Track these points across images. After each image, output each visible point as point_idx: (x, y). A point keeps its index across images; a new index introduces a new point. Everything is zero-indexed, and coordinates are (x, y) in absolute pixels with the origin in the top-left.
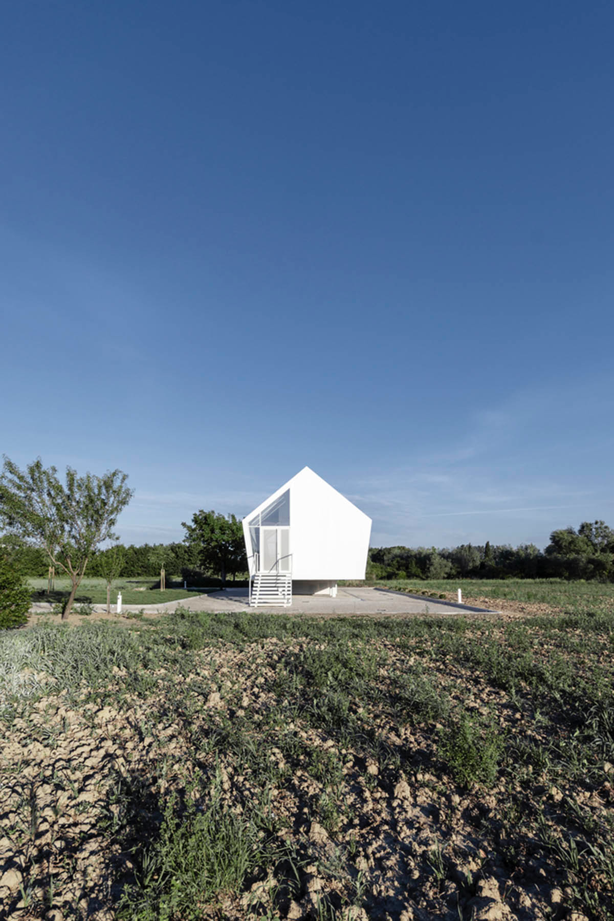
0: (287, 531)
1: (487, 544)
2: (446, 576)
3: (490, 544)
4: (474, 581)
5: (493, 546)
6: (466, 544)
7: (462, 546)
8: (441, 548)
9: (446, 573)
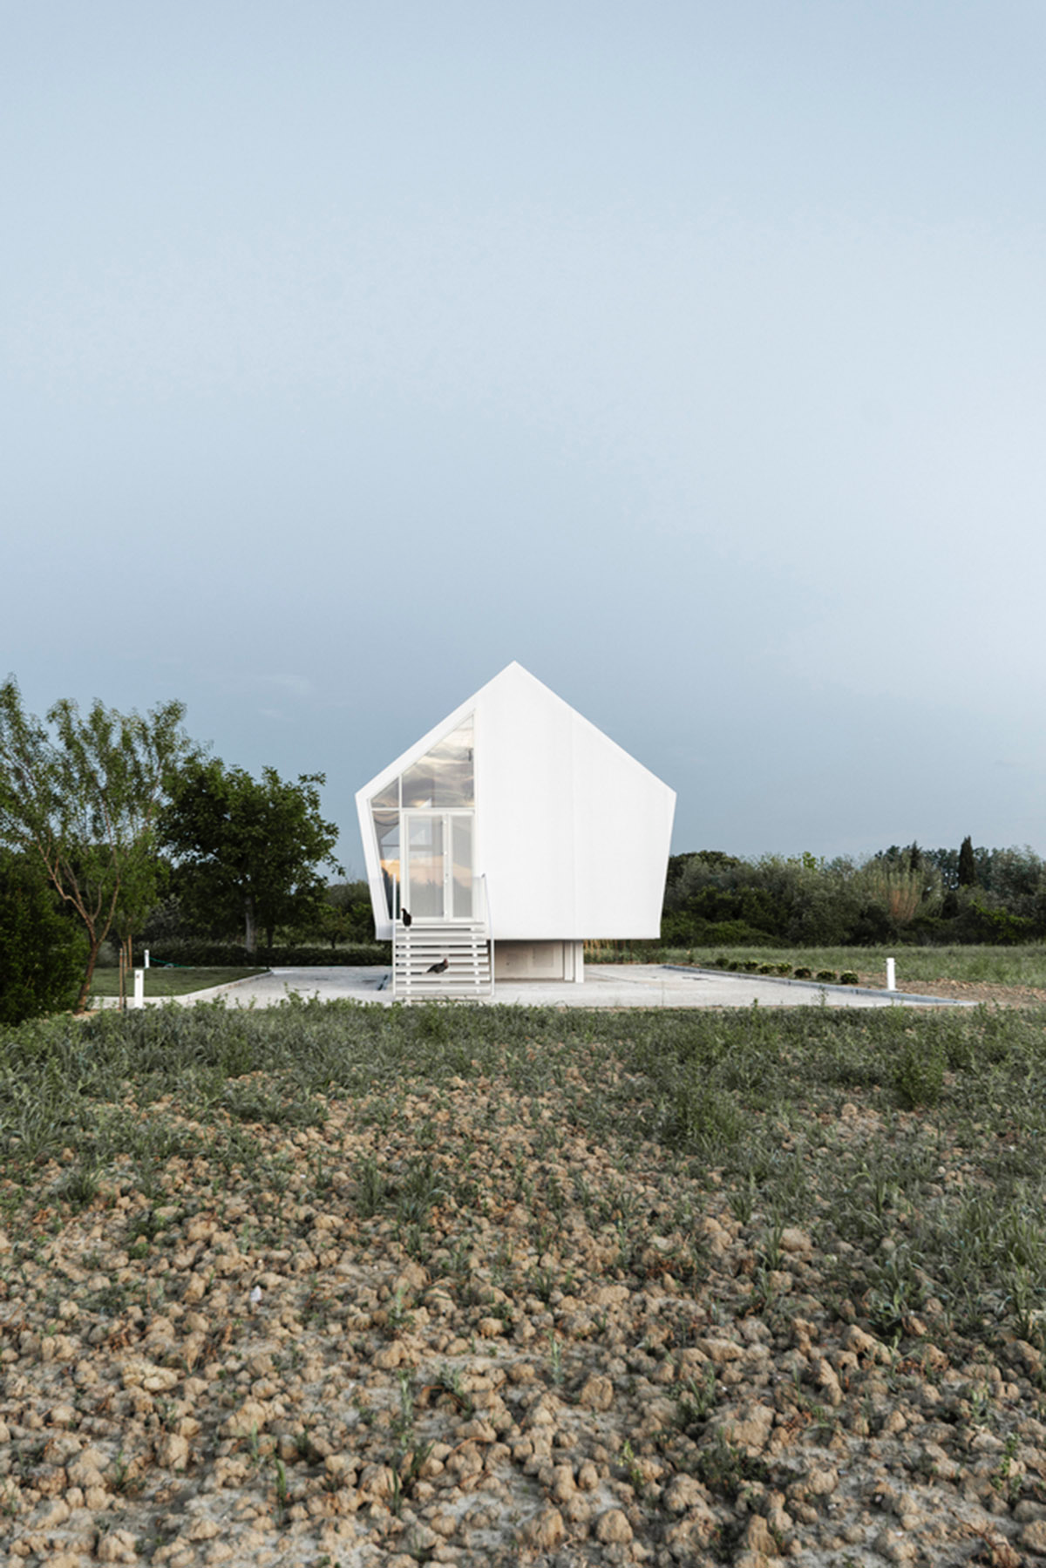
0: (468, 821)
1: (966, 845)
2: (847, 936)
3: (974, 846)
4: (925, 949)
5: (983, 851)
6: (902, 844)
7: (893, 850)
8: (829, 860)
9: (851, 929)
